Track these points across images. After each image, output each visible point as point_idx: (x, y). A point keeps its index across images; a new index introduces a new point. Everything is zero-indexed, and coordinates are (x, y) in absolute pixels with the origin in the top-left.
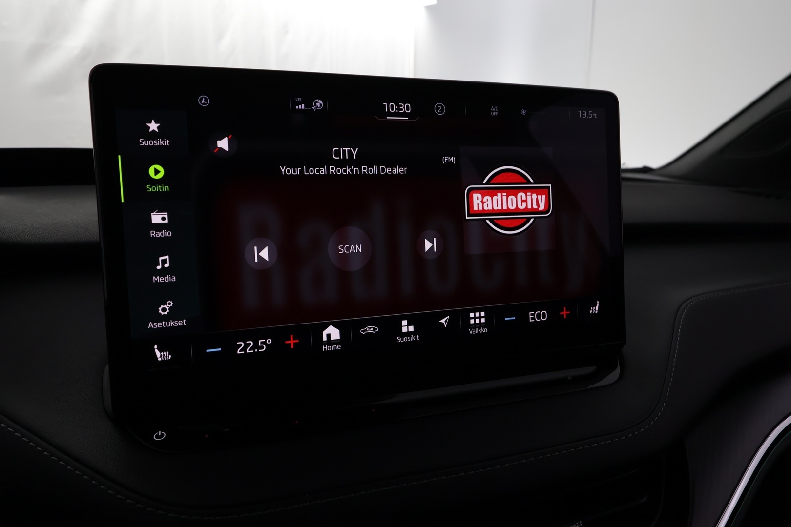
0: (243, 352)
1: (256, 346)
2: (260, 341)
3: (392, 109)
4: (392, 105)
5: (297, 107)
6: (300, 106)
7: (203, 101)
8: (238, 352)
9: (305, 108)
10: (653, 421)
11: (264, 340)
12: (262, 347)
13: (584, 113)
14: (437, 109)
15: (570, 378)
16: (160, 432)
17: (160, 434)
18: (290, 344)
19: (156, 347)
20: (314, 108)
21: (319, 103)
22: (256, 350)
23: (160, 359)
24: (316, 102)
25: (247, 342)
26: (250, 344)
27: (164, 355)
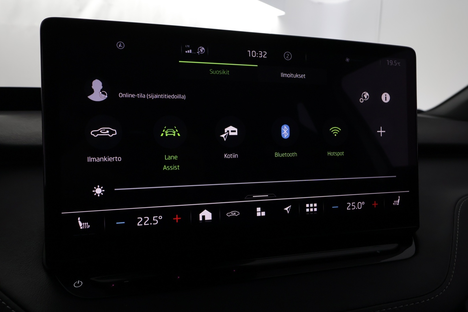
0: (142, 225)
1: (151, 221)
2: (154, 217)
3: (254, 55)
4: (254, 53)
5: (186, 52)
6: (188, 51)
7: (120, 46)
8: (138, 225)
9: (192, 52)
10: (445, 289)
11: (157, 217)
12: (155, 222)
13: (391, 62)
14: (286, 56)
15: (379, 252)
16: (79, 281)
17: (78, 283)
18: (176, 220)
19: (79, 219)
20: (198, 52)
21: (202, 49)
22: (151, 224)
23: (81, 228)
24: (200, 49)
25: (145, 218)
26: (147, 219)
27: (85, 225)
